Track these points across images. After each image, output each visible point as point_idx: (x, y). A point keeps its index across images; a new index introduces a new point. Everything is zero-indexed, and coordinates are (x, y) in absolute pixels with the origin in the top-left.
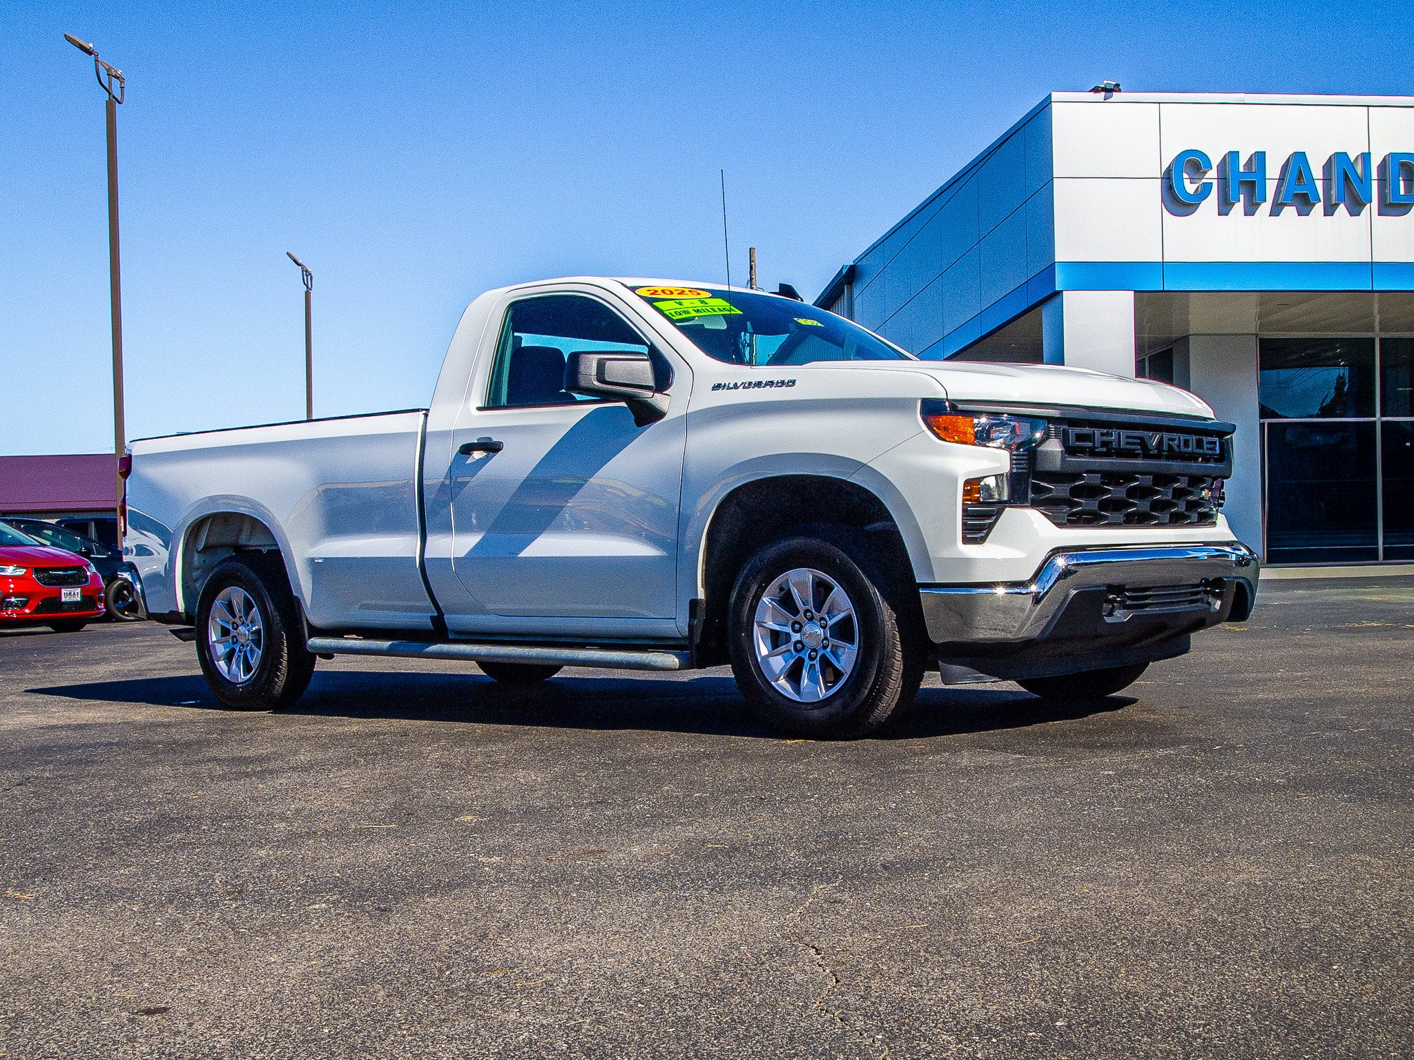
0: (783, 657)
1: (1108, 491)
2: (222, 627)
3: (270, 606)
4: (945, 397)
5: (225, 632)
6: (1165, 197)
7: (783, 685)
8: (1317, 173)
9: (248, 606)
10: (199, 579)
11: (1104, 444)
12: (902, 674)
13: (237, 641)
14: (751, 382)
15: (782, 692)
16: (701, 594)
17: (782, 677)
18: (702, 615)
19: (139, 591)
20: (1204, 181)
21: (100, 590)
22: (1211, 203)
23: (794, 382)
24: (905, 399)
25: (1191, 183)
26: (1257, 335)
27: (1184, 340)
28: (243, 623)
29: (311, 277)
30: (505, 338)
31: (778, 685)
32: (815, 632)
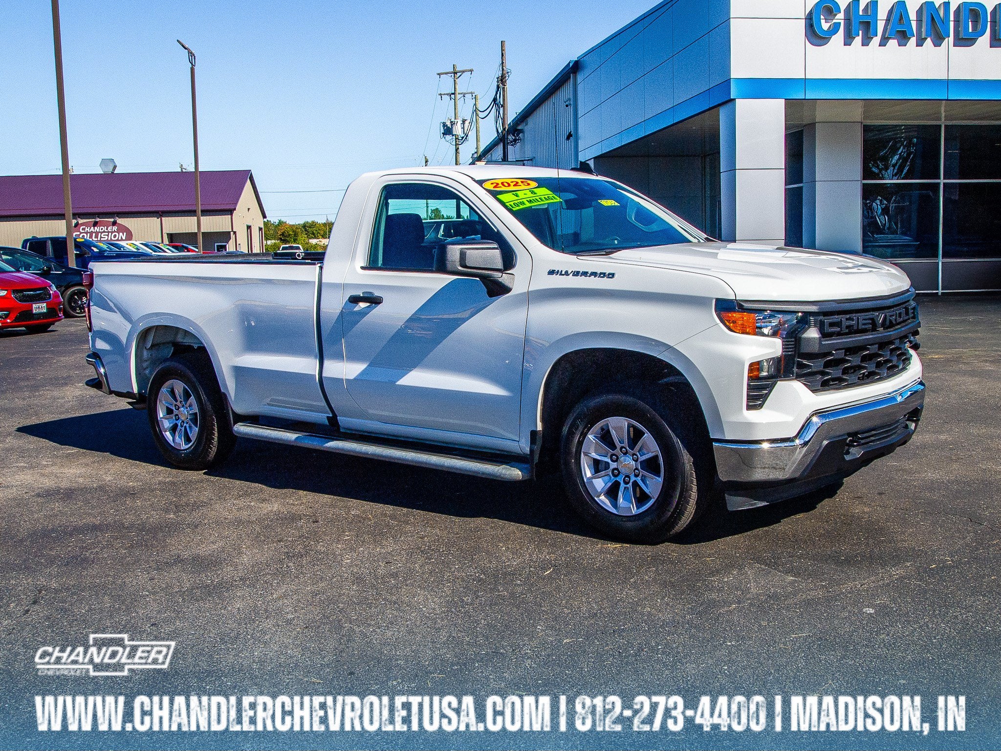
0: (603, 479)
1: (848, 361)
2: (167, 407)
3: (204, 397)
4: (735, 298)
5: (169, 411)
6: (808, 33)
7: (604, 500)
8: (913, 16)
9: (187, 396)
10: (147, 368)
11: (847, 327)
12: (696, 501)
13: (179, 418)
14: (580, 272)
15: (602, 505)
16: (540, 427)
17: (602, 495)
18: (539, 442)
19: (103, 374)
20: (834, 21)
21: (60, 303)
22: (839, 37)
23: (613, 275)
24: (704, 298)
25: (826, 22)
26: (862, 123)
27: (812, 126)
28: (183, 406)
29: (195, 57)
30: (381, 213)
31: (600, 500)
32: (628, 463)
